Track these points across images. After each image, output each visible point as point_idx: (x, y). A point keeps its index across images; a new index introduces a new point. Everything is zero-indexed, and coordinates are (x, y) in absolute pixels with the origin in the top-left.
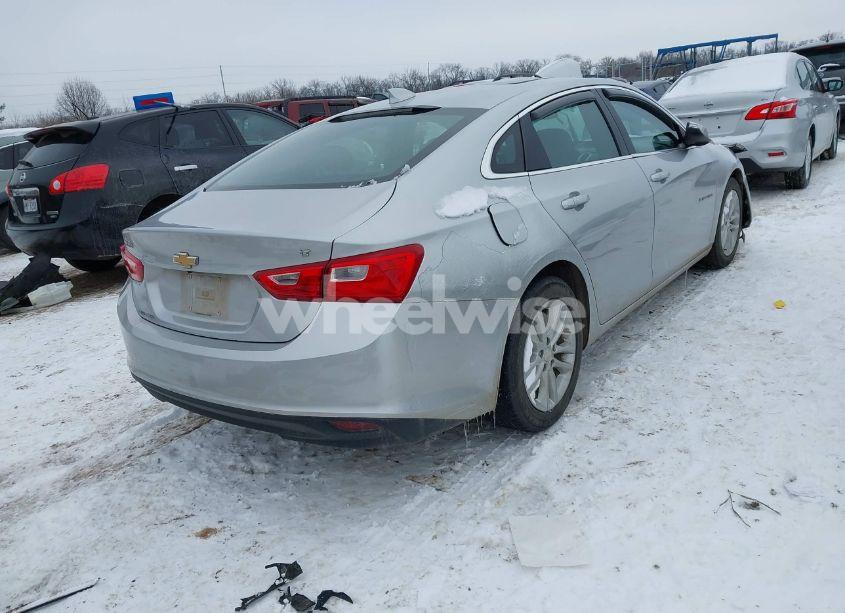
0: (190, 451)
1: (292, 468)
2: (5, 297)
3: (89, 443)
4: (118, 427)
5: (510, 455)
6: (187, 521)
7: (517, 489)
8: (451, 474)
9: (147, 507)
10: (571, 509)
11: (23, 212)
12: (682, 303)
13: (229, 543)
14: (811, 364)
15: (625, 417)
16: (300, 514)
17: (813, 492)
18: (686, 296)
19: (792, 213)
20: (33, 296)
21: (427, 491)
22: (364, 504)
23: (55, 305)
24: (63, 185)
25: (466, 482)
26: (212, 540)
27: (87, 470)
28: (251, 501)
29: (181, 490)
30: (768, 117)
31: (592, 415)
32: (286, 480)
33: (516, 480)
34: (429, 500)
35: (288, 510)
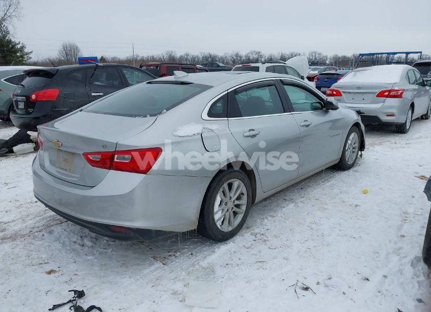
0: (59, 232)
1: (102, 246)
2: (3, 147)
3: (15, 223)
4: (31, 217)
5: (204, 251)
6: (44, 266)
7: (201, 268)
8: (173, 257)
9: (29, 256)
10: (221, 280)
11: (17, 108)
12: (319, 186)
13: (59, 278)
14: (366, 223)
15: (266, 239)
16: (96, 268)
17: (337, 286)
18: (322, 182)
19: (393, 145)
20: (15, 149)
21: (158, 264)
22: (127, 267)
23: (25, 154)
24: (37, 97)
25: (178, 262)
26: (52, 275)
27: (9, 236)
28: (77, 259)
29: (47, 250)
30: (387, 96)
31: (251, 236)
32: (97, 251)
33: (201, 263)
34: (157, 269)
35: (92, 265)
